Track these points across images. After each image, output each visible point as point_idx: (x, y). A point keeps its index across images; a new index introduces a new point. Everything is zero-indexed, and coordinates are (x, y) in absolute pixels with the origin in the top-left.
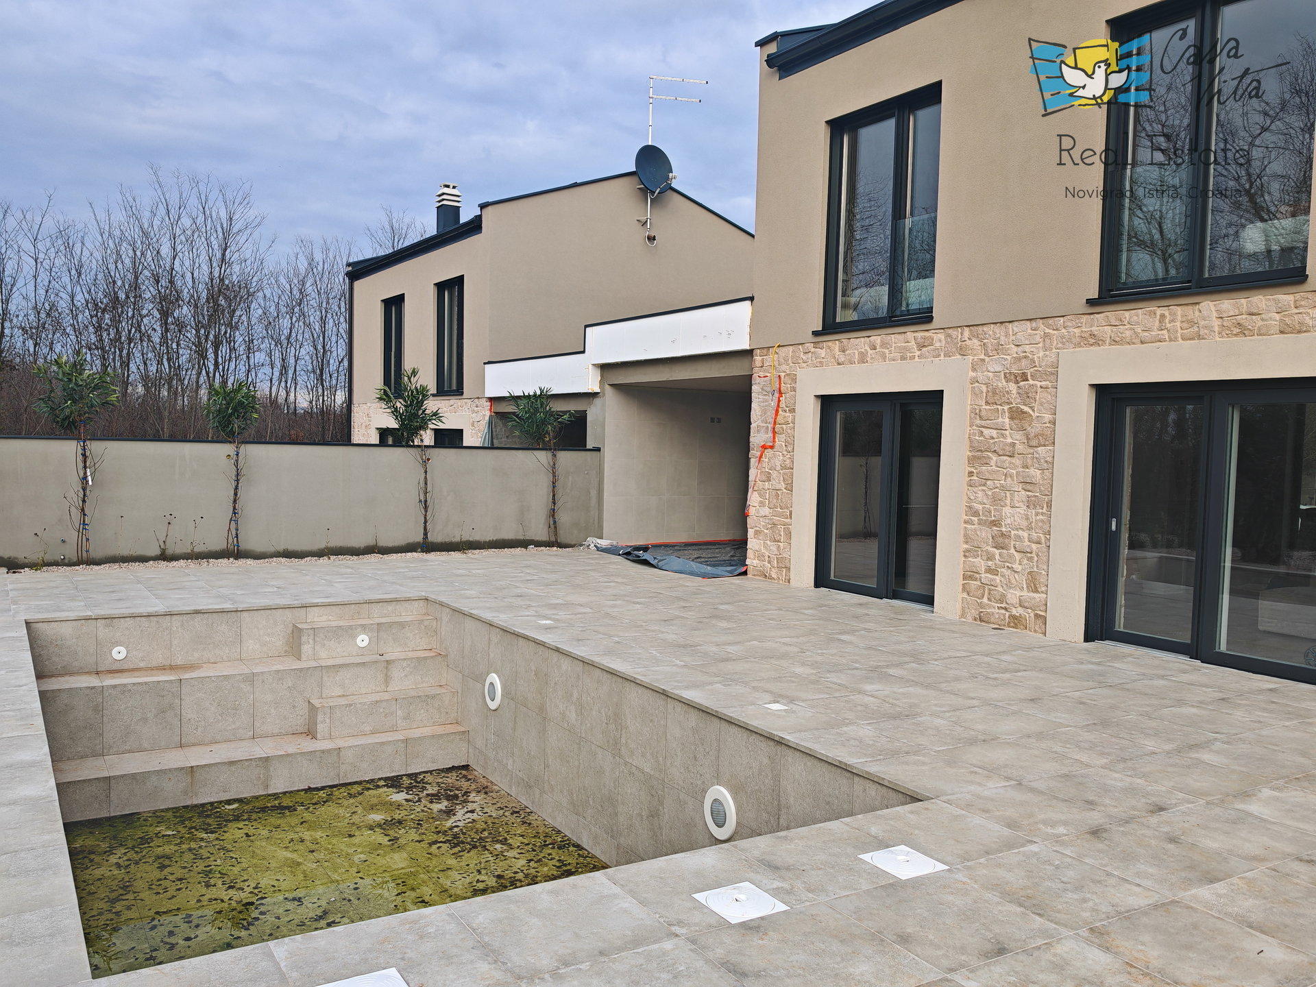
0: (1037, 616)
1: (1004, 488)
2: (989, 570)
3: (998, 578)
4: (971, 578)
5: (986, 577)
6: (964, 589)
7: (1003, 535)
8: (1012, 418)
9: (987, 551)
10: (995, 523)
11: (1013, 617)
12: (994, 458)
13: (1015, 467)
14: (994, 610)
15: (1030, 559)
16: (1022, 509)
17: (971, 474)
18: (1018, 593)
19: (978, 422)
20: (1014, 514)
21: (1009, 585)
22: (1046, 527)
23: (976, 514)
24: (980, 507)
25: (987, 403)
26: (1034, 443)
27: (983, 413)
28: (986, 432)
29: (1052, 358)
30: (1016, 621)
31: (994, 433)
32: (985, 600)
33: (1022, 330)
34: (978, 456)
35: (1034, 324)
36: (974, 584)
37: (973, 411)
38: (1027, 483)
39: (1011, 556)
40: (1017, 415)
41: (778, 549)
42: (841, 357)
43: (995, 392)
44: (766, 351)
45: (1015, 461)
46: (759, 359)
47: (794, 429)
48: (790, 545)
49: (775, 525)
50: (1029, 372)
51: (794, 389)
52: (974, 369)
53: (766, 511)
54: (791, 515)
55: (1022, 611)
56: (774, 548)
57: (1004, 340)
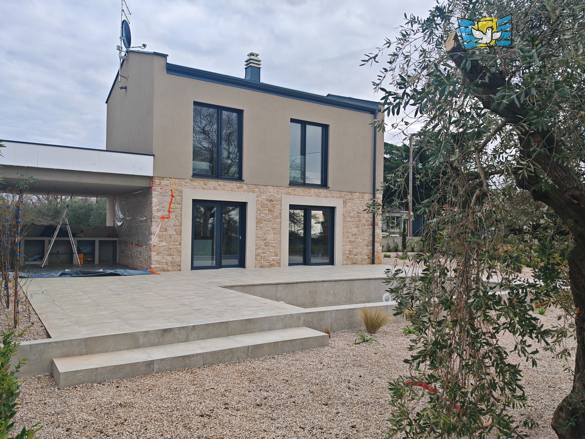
0: (277, 263)
1: (267, 230)
2: (263, 253)
3: (266, 255)
4: (258, 256)
5: (262, 255)
6: (256, 259)
7: (268, 243)
9: (263, 248)
10: (265, 240)
11: (271, 264)
12: (264, 222)
14: (265, 263)
15: (275, 248)
16: (272, 235)
17: (257, 226)
18: (272, 258)
19: (259, 212)
20: (270, 237)
21: (270, 256)
22: (279, 240)
23: (259, 237)
24: (260, 236)
25: (262, 207)
26: (275, 218)
27: (261, 210)
28: (261, 215)
29: (279, 196)
30: (272, 265)
31: (264, 215)
32: (262, 261)
33: (270, 189)
34: (259, 221)
35: (274, 188)
37: (257, 209)
38: (274, 229)
39: (270, 248)
40: (270, 210)
41: (173, 258)
42: (205, 187)
43: (264, 204)
44: (161, 179)
45: (270, 223)
46: (157, 181)
47: (181, 211)
48: (180, 256)
49: (170, 249)
50: (273, 200)
51: (180, 196)
52: (257, 197)
53: (164, 243)
54: (180, 244)
55: (273, 262)
56: (169, 258)
57: (266, 190)
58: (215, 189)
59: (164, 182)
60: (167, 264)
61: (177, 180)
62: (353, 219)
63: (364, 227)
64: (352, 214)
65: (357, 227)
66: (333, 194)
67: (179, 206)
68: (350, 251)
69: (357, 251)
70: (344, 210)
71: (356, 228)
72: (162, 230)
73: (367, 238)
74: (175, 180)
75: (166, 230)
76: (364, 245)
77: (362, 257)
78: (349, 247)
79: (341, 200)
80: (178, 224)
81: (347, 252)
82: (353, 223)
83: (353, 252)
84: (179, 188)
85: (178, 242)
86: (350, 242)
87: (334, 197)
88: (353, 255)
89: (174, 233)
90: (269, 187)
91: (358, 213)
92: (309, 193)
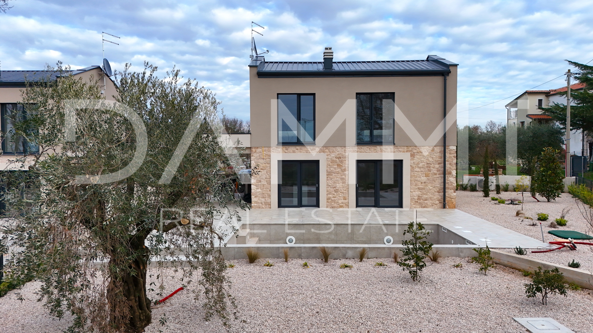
0: (346, 205)
1: (336, 180)
2: (333, 197)
3: (336, 199)
4: (329, 199)
5: (333, 199)
6: (327, 202)
7: (337, 190)
8: (337, 166)
9: (333, 193)
10: (334, 187)
11: (341, 206)
12: (334, 174)
13: (339, 176)
14: (336, 205)
15: (344, 194)
16: (341, 184)
17: (327, 178)
18: (341, 201)
19: (329, 167)
20: (339, 185)
21: (339, 200)
22: (347, 187)
23: (330, 186)
24: (330, 184)
25: (331, 163)
26: (343, 171)
27: (331, 165)
28: (331, 169)
31: (333, 169)
32: (333, 203)
33: (339, 149)
34: (329, 174)
35: (342, 148)
36: (330, 201)
37: (328, 165)
39: (339, 194)
40: (338, 165)
41: (265, 200)
42: (286, 151)
43: (333, 161)
44: (257, 148)
45: (339, 174)
46: (254, 150)
47: (270, 168)
48: (270, 198)
49: (263, 194)
50: (341, 157)
51: (269, 158)
52: (327, 156)
53: (259, 190)
54: (270, 191)
55: (342, 204)
56: (263, 200)
57: (335, 150)
58: (294, 152)
59: (259, 150)
60: (261, 204)
61: (267, 148)
62: (422, 169)
63: (435, 176)
64: (421, 165)
65: (427, 176)
66: (400, 150)
67: (268, 165)
68: (419, 196)
69: (427, 196)
70: (412, 162)
71: (425, 177)
72: (258, 182)
73: (438, 186)
74: (265, 148)
75: (260, 181)
76: (435, 192)
77: (432, 202)
78: (418, 193)
79: (409, 154)
80: (268, 177)
81: (416, 198)
82: (422, 173)
83: (423, 198)
84: (268, 153)
85: (268, 189)
86: (419, 188)
87: (400, 151)
88: (423, 200)
89: (266, 183)
90: (337, 148)
91: (428, 164)
92: (375, 150)
